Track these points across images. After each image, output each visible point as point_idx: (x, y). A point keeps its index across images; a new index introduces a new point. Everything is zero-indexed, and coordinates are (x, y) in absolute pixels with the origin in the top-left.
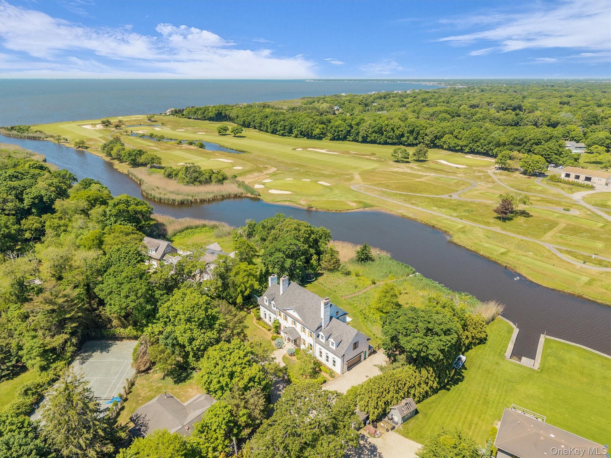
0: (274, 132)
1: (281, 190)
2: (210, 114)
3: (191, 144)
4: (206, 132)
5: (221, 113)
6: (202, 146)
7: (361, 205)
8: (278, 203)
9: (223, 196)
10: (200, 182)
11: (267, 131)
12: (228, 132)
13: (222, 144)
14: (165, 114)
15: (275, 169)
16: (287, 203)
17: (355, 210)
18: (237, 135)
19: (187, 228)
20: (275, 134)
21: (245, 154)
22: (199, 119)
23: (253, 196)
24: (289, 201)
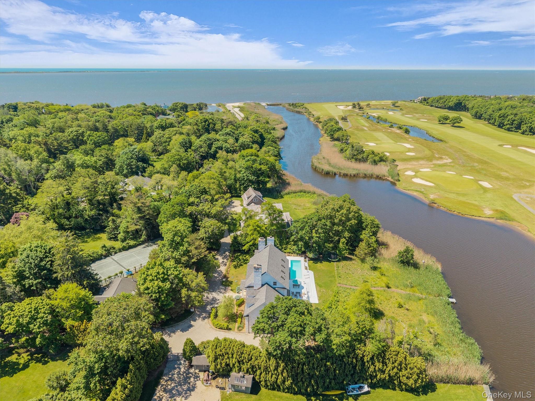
0: (501, 126)
1: (427, 181)
2: (450, 104)
3: (400, 128)
4: (428, 120)
5: (461, 103)
6: (407, 131)
7: (499, 215)
8: (407, 191)
9: (365, 175)
10: (356, 160)
11: (493, 124)
12: (448, 121)
13: (430, 131)
14: (414, 101)
15: (450, 161)
16: (415, 194)
17: (483, 219)
18: (457, 125)
19: (301, 191)
20: (501, 127)
21: (440, 144)
22: (440, 108)
23: (392, 180)
24: (421, 192)
